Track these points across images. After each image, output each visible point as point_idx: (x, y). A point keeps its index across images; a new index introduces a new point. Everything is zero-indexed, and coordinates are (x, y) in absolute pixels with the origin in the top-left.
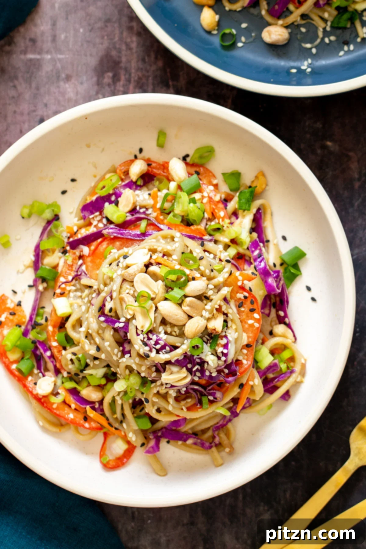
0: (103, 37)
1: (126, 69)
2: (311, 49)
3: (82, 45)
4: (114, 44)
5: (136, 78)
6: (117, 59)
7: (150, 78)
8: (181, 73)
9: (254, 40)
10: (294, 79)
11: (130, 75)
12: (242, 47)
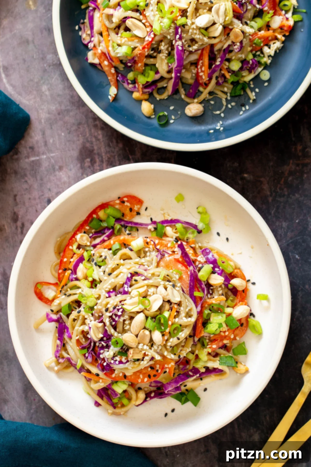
0: (78, 136)
1: (99, 154)
2: (220, 114)
3: (65, 144)
4: (87, 139)
5: (107, 159)
6: (91, 148)
7: (116, 157)
8: (136, 149)
9: (180, 116)
10: (213, 137)
11: (102, 157)
12: (174, 122)
